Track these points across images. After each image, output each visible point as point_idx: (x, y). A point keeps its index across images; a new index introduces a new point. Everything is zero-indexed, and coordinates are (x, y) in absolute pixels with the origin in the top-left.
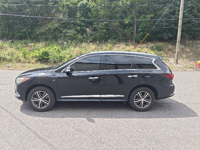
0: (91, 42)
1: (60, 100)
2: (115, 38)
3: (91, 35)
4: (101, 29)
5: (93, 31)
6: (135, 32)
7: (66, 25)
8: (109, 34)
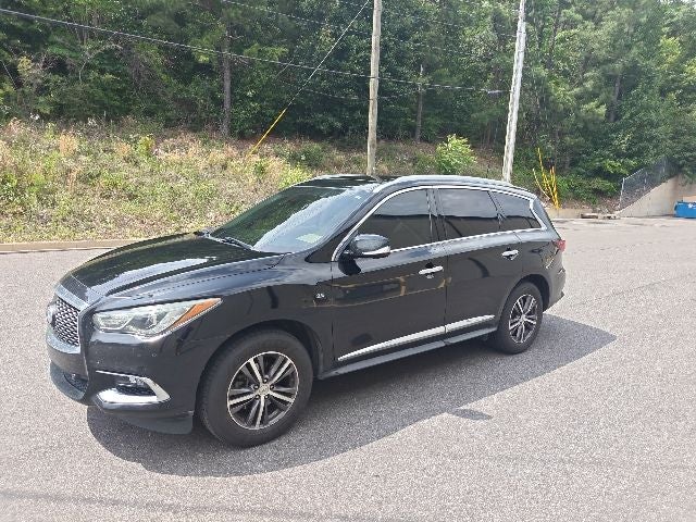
0: (45, 118)
1: (333, 373)
2: (149, 113)
3: (43, 90)
4: (89, 67)
5: (53, 71)
6: (227, 97)
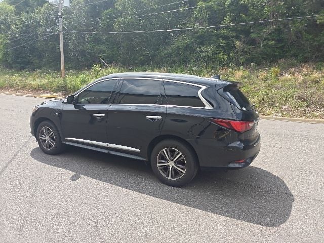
7: (203, 39)
8: (282, 47)
